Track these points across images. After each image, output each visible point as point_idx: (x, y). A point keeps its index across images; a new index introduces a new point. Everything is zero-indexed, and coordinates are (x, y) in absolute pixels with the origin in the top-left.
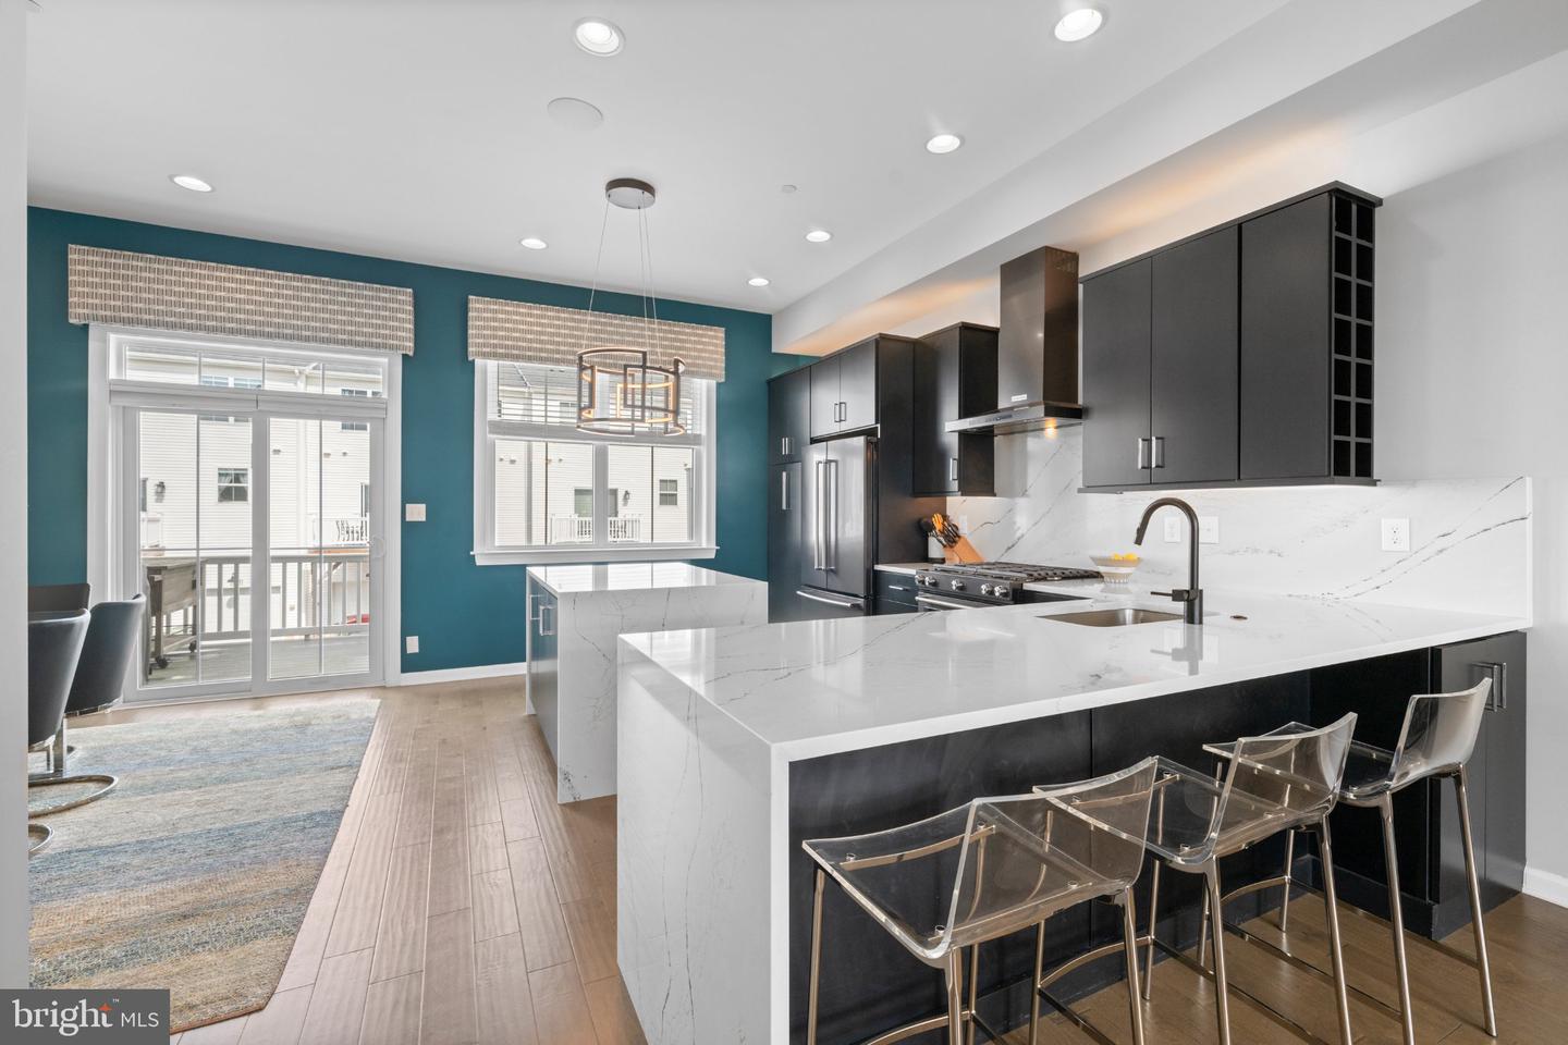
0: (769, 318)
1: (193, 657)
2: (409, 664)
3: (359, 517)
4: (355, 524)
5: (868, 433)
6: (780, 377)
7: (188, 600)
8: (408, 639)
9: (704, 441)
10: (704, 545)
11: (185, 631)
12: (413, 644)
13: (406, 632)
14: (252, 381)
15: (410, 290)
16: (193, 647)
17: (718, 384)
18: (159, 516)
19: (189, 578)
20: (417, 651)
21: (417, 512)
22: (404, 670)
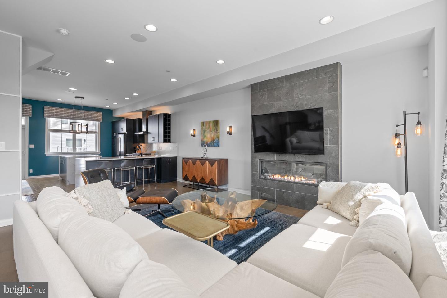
0: (112, 110)
2: (30, 175)
5: (125, 134)
6: (114, 121)
8: (30, 170)
9: (97, 132)
10: (98, 152)
12: (31, 171)
15: (31, 105)
17: (101, 122)
20: (32, 172)
21: (32, 146)
22: (29, 176)
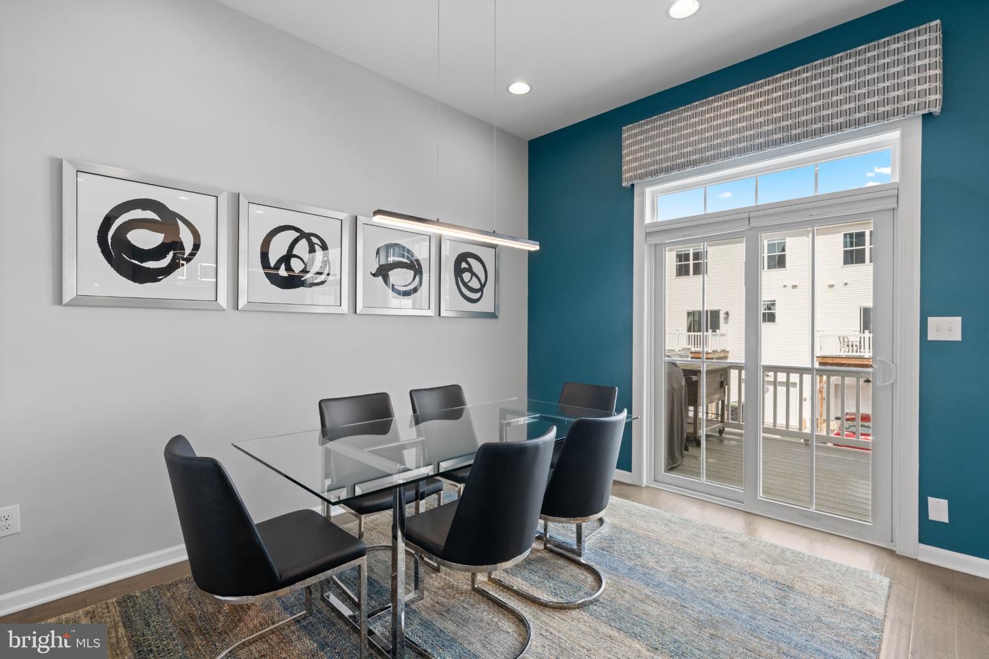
1: (721, 441)
3: (858, 333)
4: (854, 338)
7: (717, 396)
8: (931, 501)
11: (717, 418)
12: (937, 509)
13: (926, 490)
14: (778, 240)
15: (936, 24)
16: (721, 432)
18: (726, 332)
19: (718, 379)
20: (941, 519)
21: (946, 329)
22: (921, 541)
